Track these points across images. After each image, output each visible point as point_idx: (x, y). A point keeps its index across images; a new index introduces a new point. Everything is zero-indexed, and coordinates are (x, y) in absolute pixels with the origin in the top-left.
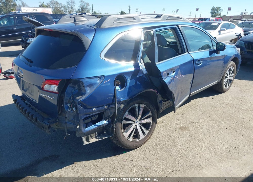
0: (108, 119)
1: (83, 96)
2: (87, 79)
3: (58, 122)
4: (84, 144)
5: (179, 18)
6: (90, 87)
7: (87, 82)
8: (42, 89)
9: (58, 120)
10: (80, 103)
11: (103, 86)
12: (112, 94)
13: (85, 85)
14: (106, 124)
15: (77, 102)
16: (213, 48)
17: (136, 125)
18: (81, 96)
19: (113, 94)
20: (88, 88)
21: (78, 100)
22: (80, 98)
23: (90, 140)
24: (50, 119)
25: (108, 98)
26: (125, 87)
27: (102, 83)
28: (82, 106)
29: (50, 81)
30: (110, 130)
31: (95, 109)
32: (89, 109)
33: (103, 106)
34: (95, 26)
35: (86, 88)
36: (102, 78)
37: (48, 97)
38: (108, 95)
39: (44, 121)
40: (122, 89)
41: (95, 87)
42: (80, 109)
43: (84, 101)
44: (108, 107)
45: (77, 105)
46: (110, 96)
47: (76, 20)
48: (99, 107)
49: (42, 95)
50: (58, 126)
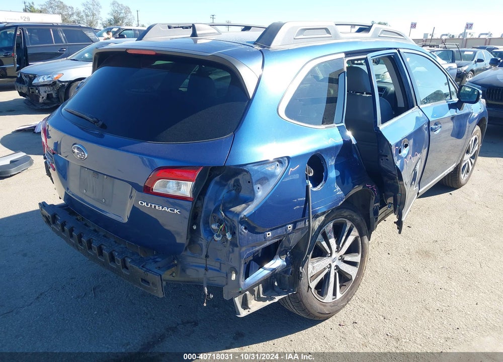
0: (285, 256)
1: (249, 205)
2: (258, 165)
3: (176, 265)
4: (239, 314)
5: (396, 33)
6: (262, 184)
7: (257, 171)
8: (148, 190)
9: (176, 262)
10: (242, 222)
11: (287, 179)
12: (302, 199)
13: (254, 179)
14: (283, 265)
15: (236, 220)
16: (451, 99)
17: (330, 264)
18: (244, 205)
19: (305, 198)
20: (259, 186)
21: (238, 214)
22: (244, 209)
23: (250, 306)
24: (157, 260)
25: (295, 208)
26: (323, 182)
27: (285, 174)
28: (245, 229)
29: (172, 171)
30: (287, 279)
31: (270, 233)
32: (260, 233)
33: (286, 225)
34: (255, 43)
35: (256, 187)
36: (285, 163)
37: (162, 208)
38: (296, 200)
39: (148, 267)
40: (319, 187)
41: (273, 183)
42: (242, 234)
43: (252, 216)
44: (294, 228)
45: (235, 227)
46: (299, 203)
47: (198, 32)
48: (278, 228)
49: (145, 204)
50: (174, 275)
